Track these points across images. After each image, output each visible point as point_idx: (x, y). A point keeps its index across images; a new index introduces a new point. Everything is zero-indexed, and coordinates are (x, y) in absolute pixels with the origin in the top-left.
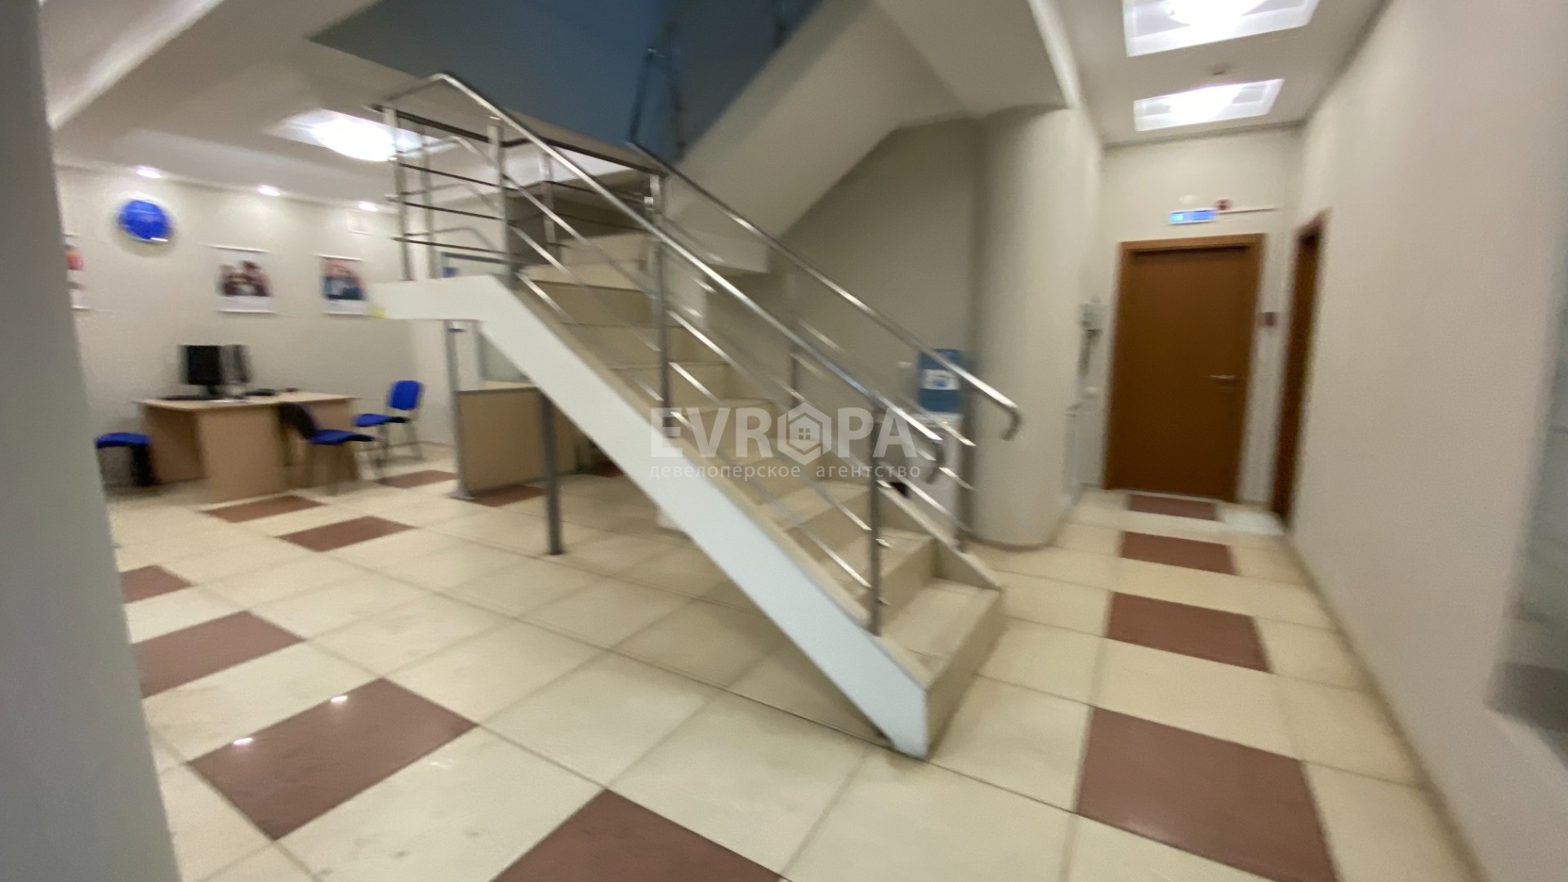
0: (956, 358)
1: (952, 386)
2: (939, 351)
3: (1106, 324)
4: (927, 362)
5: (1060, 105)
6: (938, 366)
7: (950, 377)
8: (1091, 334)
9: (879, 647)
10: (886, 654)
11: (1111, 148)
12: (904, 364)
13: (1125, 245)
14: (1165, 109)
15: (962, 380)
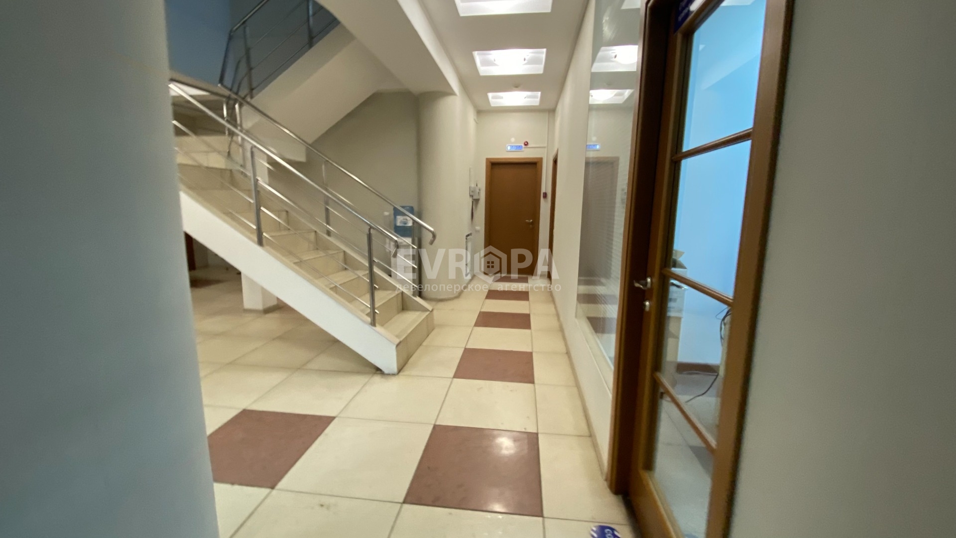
0: (411, 210)
1: (410, 224)
2: (403, 207)
3: (483, 197)
4: (397, 212)
5: (450, 93)
6: (404, 214)
7: (409, 220)
8: (476, 202)
9: (376, 331)
10: (378, 333)
11: (479, 112)
12: (386, 213)
13: (487, 159)
14: (502, 98)
15: (414, 221)
